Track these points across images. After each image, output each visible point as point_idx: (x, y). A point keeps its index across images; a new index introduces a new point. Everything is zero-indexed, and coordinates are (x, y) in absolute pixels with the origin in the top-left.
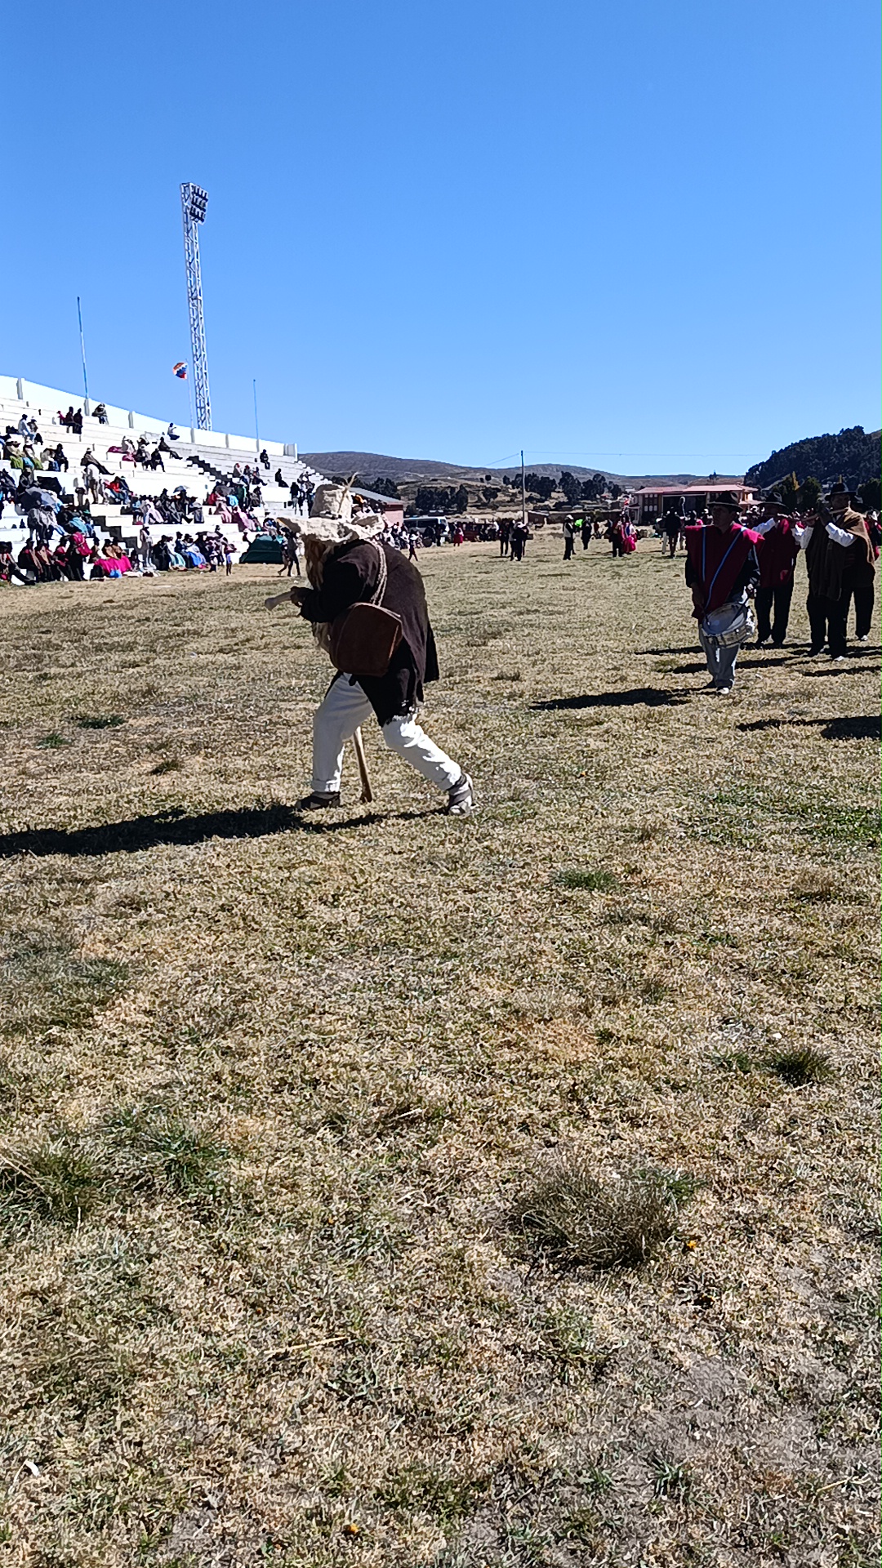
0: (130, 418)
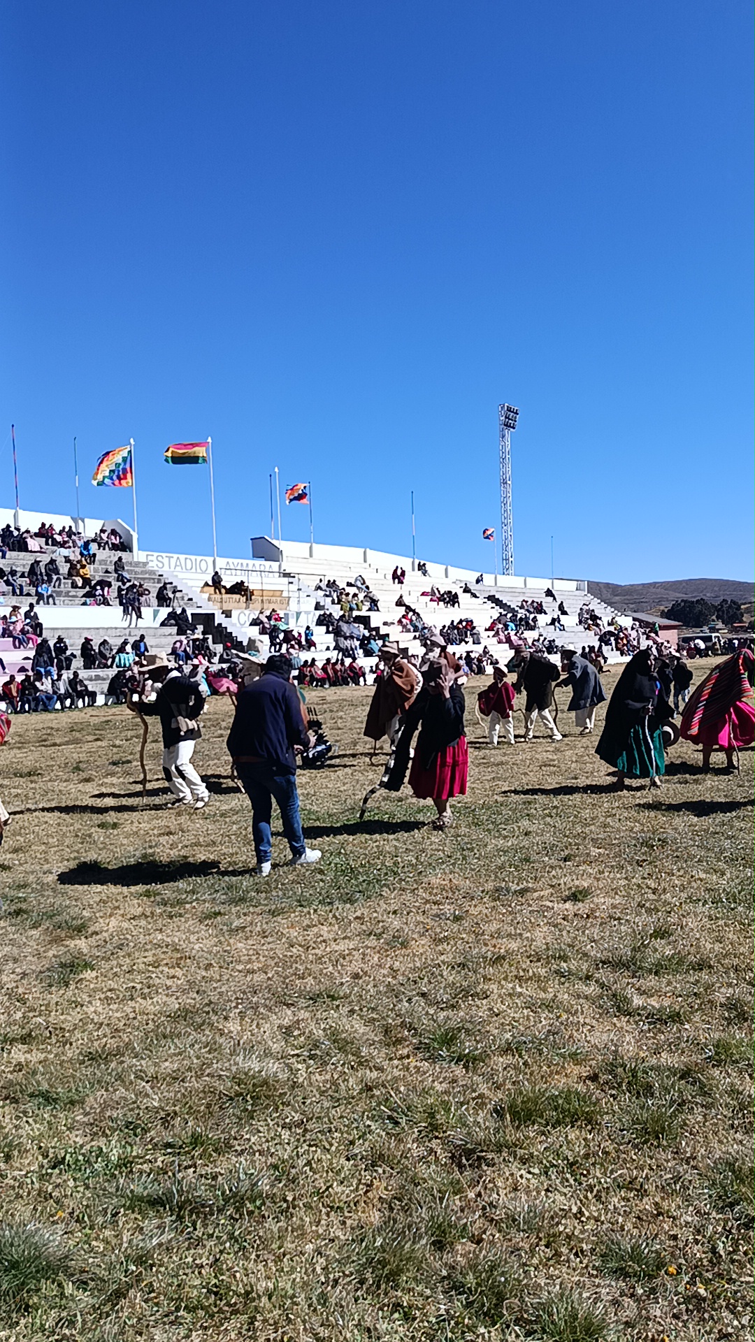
0: (446, 570)
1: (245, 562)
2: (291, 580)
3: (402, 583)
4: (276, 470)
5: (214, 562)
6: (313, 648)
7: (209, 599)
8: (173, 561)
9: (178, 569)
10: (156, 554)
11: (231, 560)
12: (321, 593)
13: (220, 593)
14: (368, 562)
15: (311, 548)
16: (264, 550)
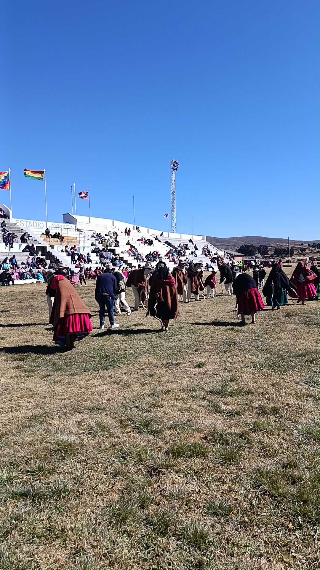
0: (148, 230)
1: (60, 224)
2: (81, 233)
3: (129, 235)
4: (74, 184)
5: (46, 224)
6: (90, 263)
7: (44, 240)
8: (28, 223)
9: (30, 226)
10: (20, 220)
11: (54, 223)
12: (94, 239)
13: (49, 237)
14: (115, 226)
15: (89, 219)
16: (69, 219)
